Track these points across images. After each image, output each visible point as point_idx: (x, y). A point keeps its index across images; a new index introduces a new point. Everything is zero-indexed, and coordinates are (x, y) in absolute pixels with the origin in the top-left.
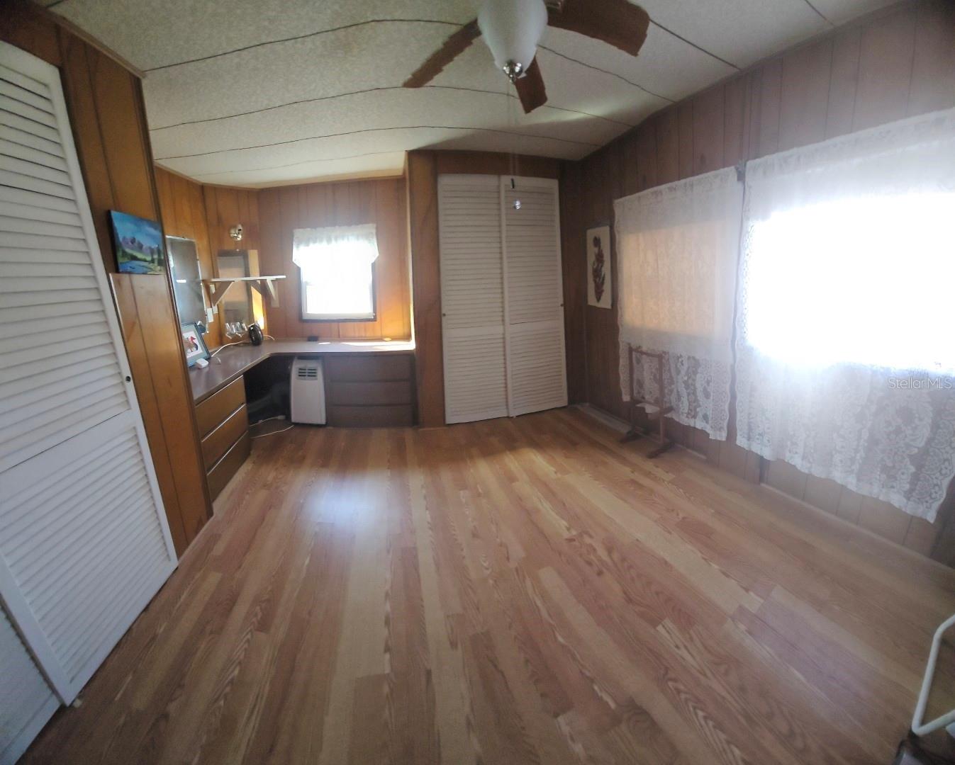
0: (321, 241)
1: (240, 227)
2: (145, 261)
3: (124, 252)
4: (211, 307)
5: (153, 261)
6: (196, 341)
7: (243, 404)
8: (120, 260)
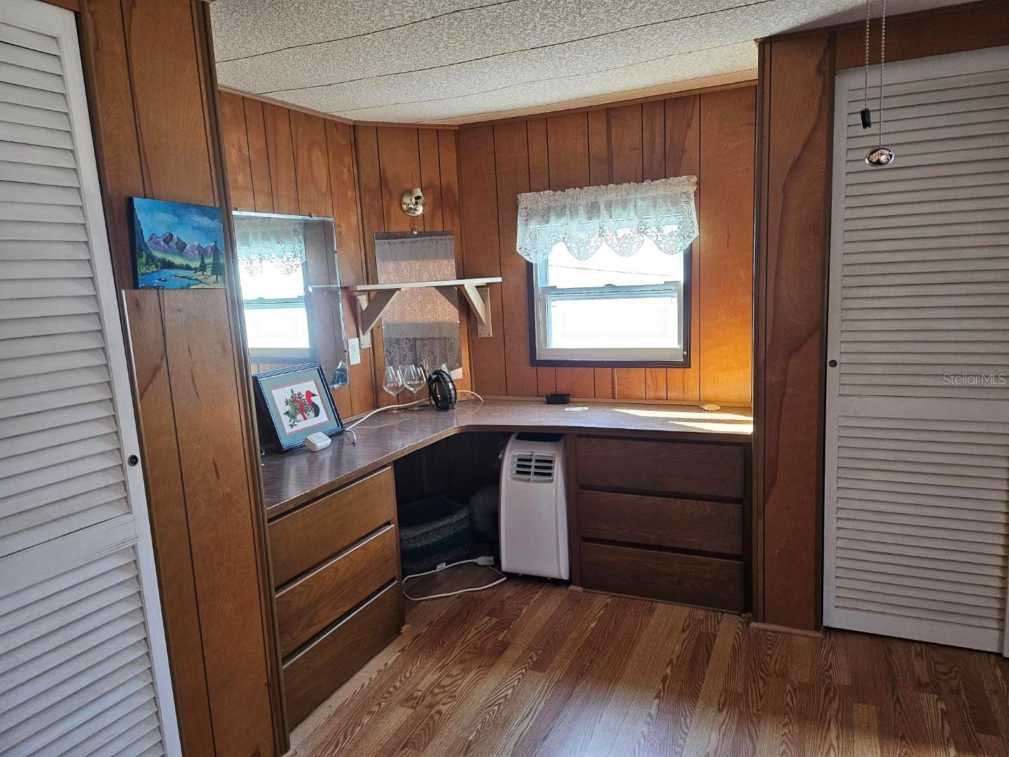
0: (574, 212)
1: (419, 192)
2: (188, 268)
3: (150, 257)
4: (358, 336)
5: (203, 268)
6: (316, 400)
7: (388, 523)
8: (142, 270)
